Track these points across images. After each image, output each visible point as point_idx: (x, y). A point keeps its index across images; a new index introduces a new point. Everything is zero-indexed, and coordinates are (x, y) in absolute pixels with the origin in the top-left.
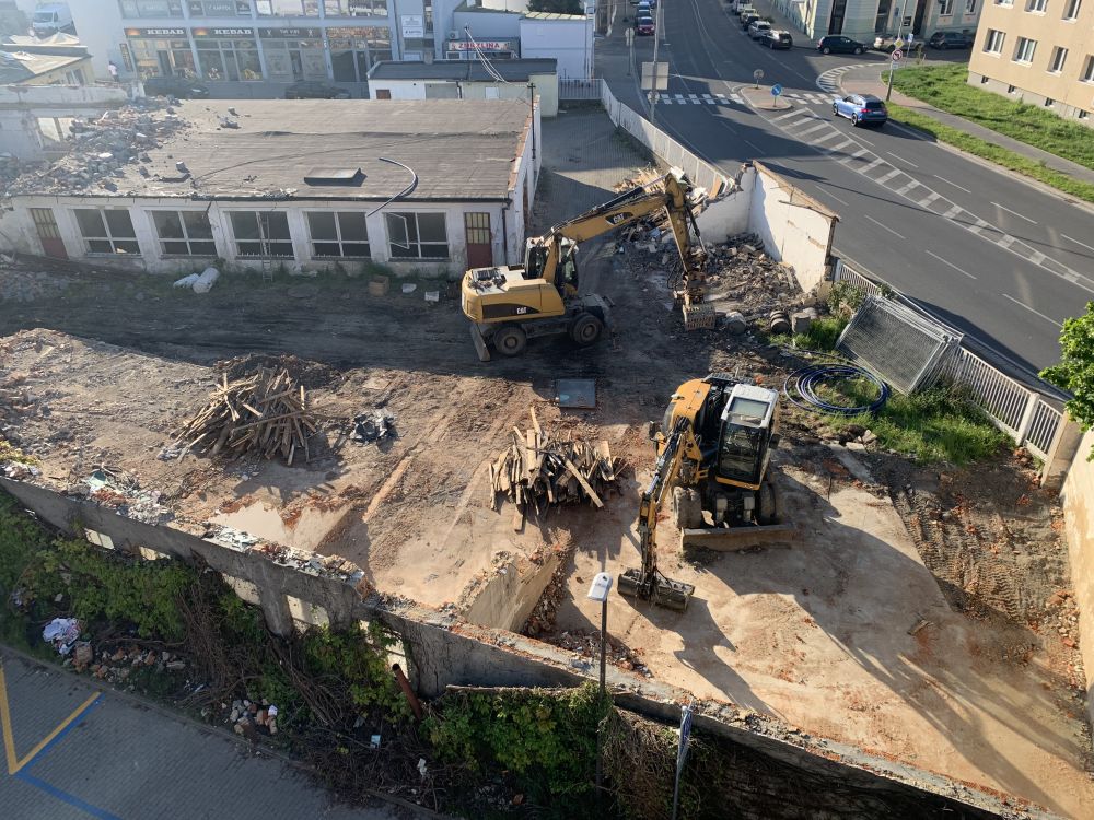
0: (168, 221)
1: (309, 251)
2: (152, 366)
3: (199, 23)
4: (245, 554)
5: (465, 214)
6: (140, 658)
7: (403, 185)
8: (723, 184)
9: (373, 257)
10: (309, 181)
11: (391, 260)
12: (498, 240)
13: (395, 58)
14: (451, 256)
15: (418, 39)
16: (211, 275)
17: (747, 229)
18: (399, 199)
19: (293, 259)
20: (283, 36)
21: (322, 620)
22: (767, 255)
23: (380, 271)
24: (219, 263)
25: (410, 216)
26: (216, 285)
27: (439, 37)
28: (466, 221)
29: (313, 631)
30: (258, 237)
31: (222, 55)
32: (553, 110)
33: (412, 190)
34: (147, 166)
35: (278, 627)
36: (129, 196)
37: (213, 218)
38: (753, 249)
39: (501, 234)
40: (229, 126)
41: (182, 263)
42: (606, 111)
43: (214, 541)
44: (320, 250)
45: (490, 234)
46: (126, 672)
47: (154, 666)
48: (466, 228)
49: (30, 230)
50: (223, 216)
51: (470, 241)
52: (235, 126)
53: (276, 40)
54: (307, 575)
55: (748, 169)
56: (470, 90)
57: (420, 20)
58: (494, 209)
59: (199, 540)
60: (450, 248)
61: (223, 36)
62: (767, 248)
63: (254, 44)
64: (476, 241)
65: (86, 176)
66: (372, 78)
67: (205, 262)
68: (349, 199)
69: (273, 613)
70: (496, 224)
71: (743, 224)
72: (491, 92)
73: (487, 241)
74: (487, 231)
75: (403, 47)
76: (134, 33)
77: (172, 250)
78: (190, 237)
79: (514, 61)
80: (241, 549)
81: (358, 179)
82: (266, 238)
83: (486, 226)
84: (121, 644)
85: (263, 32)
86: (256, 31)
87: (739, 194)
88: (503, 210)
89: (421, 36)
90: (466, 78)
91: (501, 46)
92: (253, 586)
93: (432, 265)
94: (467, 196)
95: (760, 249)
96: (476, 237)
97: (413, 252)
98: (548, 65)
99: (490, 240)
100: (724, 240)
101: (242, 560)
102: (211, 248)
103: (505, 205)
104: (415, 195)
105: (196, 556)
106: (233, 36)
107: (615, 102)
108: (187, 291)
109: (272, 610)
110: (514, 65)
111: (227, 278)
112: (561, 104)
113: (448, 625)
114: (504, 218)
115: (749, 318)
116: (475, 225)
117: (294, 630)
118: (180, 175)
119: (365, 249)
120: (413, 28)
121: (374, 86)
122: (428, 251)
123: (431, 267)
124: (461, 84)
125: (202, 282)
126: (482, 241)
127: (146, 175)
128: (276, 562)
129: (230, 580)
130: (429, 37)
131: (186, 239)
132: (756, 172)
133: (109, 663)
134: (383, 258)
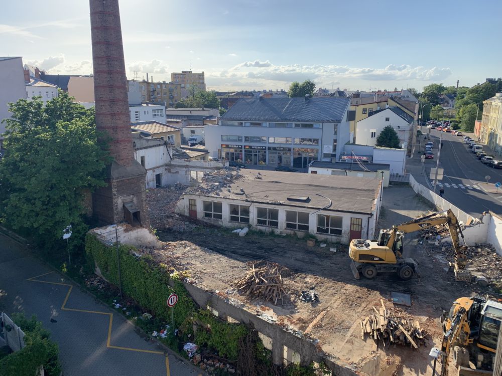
0: (235, 209)
1: (284, 225)
2: (224, 259)
3: (247, 144)
4: (272, 325)
5: (351, 218)
6: (218, 365)
7: (326, 205)
8: (472, 221)
9: (309, 231)
10: (289, 199)
11: (317, 233)
12: (365, 230)
13: (319, 160)
14: (343, 235)
15: (328, 154)
16: (246, 230)
17: (486, 241)
18: (324, 209)
19: (278, 228)
20: (276, 150)
21: (297, 360)
22: (497, 254)
23: (312, 237)
24: (249, 226)
25: (328, 217)
26: (247, 234)
27: (338, 153)
28: (351, 221)
29: (291, 365)
30: (266, 218)
31: (253, 155)
32: (387, 185)
33: (330, 207)
34: (230, 188)
35: (277, 362)
36: (224, 198)
37: (251, 209)
38: (490, 250)
39: (366, 228)
40: (259, 178)
41: (236, 224)
42: (411, 187)
43: (260, 317)
44: (288, 226)
45: (361, 227)
46: (212, 369)
47: (223, 369)
48: (351, 224)
49: (187, 206)
50: (255, 208)
51: (352, 229)
52: (260, 178)
53: (274, 151)
54: (296, 337)
55: (487, 214)
56: (351, 174)
57: (331, 147)
58: (365, 218)
59: (255, 316)
60: (343, 232)
61: (254, 149)
62: (497, 250)
63: (265, 152)
64: (355, 230)
65: (210, 190)
66: (311, 166)
67: (244, 225)
68: (304, 207)
69: (276, 354)
70: (364, 223)
71: (484, 239)
72: (360, 175)
73: (360, 230)
74: (360, 226)
75: (323, 156)
76: (224, 146)
77: (233, 219)
78: (241, 215)
79: (370, 164)
80: (271, 322)
81: (308, 201)
82: (269, 218)
83: (360, 224)
84: (212, 357)
85: (269, 148)
86: (267, 148)
87: (481, 225)
88: (369, 218)
89: (331, 153)
90: (350, 169)
91: (365, 158)
92: (271, 340)
93: (333, 237)
94: (353, 211)
95: (494, 251)
96: (355, 228)
97: (326, 231)
98: (386, 166)
99: (361, 230)
100: (474, 245)
101: (270, 327)
102: (247, 220)
103: (370, 216)
104: (331, 208)
105: (251, 324)
106: (258, 149)
107: (416, 183)
108: (237, 235)
109: (276, 352)
110: (370, 165)
111: (251, 232)
112: (390, 183)
113: (354, 370)
114: (368, 221)
115: (489, 280)
116: (355, 223)
117: (283, 364)
118: (242, 193)
119: (307, 228)
120: (328, 149)
121: (311, 169)
122: (333, 232)
123: (333, 238)
124: (347, 171)
125: (243, 232)
126: (357, 230)
127: (230, 191)
128: (284, 330)
129: (261, 336)
130: (334, 153)
131: (239, 216)
132: (491, 216)
133: (206, 364)
134: (314, 232)
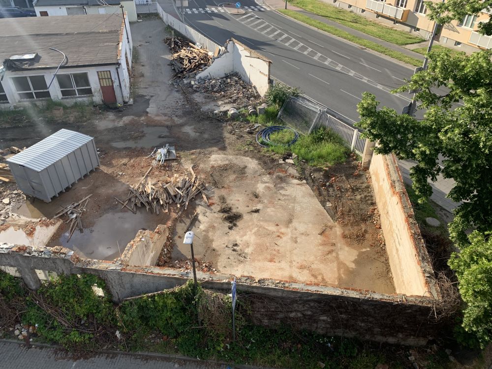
1: (17, 97)
4: (8, 253)
5: (98, 72)
8: (220, 50)
9: (52, 97)
11: (62, 99)
12: (116, 84)
14: (94, 94)
17: (233, 70)
19: (8, 103)
22: (243, 82)
25: (68, 76)
28: (98, 75)
29: (52, 284)
32: (135, 18)
33: (67, 62)
35: (33, 285)
38: (237, 79)
39: (117, 81)
42: (161, 18)
48: (99, 79)
51: (102, 85)
54: (43, 258)
55: (230, 42)
56: (90, 10)
58: (112, 69)
60: (93, 90)
62: (243, 78)
64: (105, 85)
66: (36, 5)
68: (34, 69)
69: (29, 279)
70: (114, 76)
71: (231, 68)
72: (102, 11)
74: (110, 80)
83: (109, 77)
87: (227, 54)
88: (117, 69)
90: (87, 4)
92: (16, 268)
93: (85, 99)
94: (97, 63)
95: (240, 79)
97: (73, 93)
99: (112, 84)
100: (224, 76)
103: (117, 66)
104: (69, 65)
107: (165, 14)
112: (138, 15)
113: (120, 268)
114: (118, 72)
115: (239, 110)
116: (104, 77)
117: (41, 285)
119: (47, 94)
121: (38, 9)
122: (82, 92)
124: (85, 7)
126: (108, 85)
132: (234, 43)
134: (58, 98)
